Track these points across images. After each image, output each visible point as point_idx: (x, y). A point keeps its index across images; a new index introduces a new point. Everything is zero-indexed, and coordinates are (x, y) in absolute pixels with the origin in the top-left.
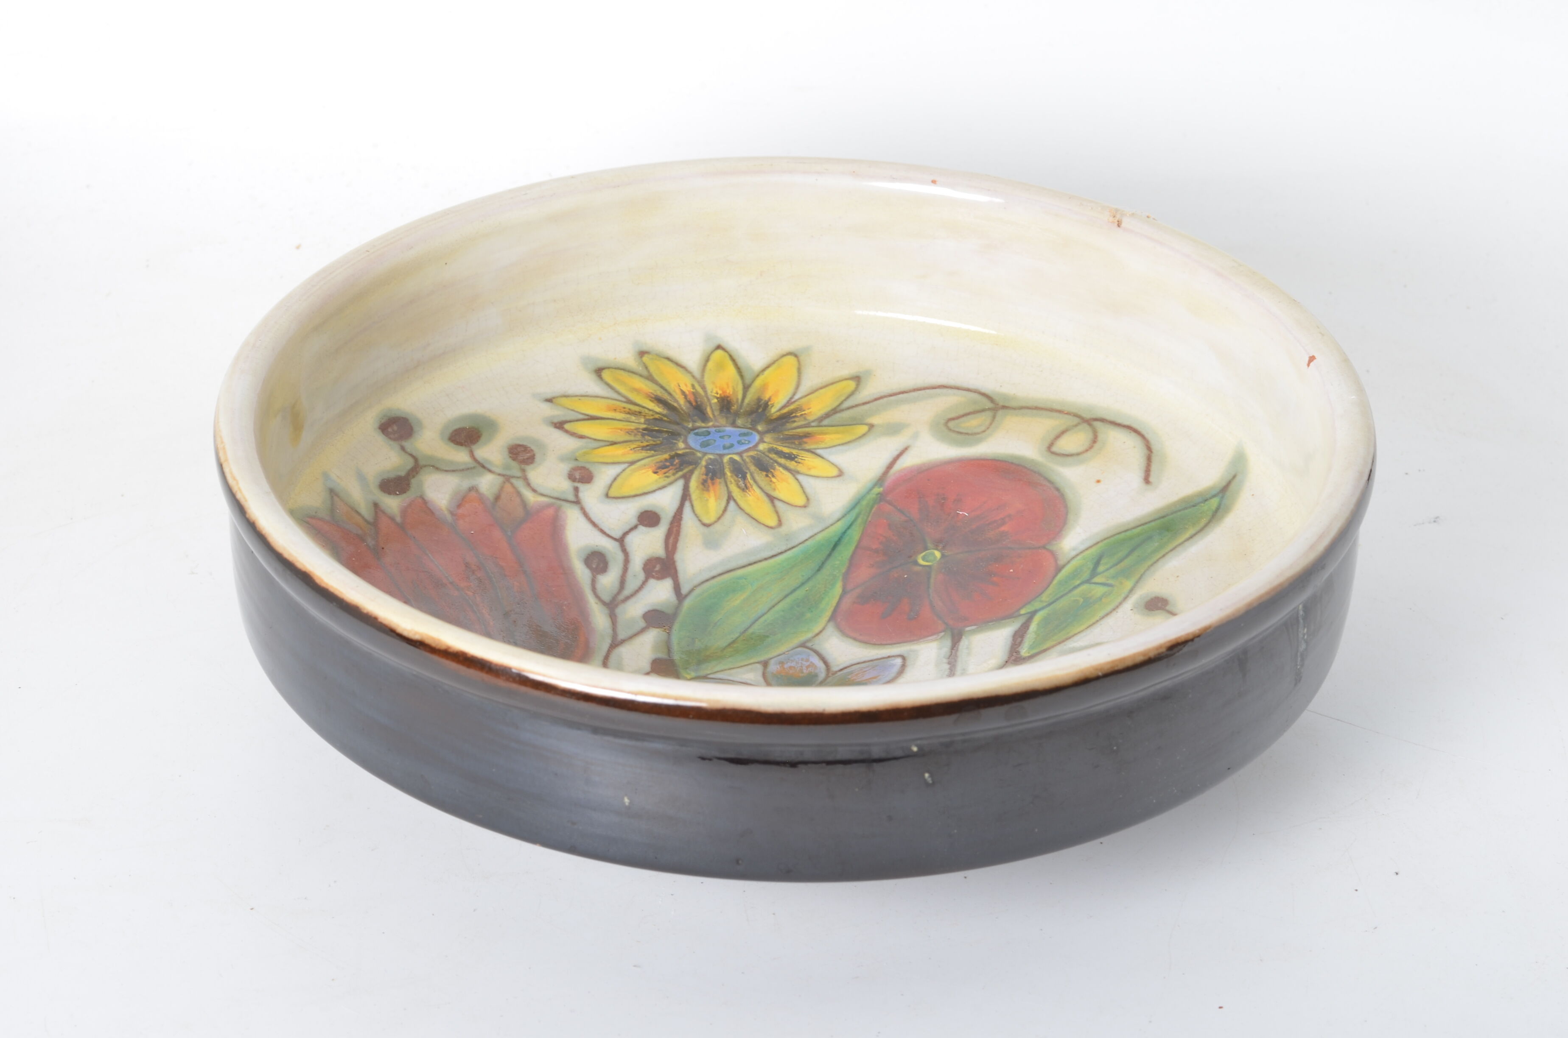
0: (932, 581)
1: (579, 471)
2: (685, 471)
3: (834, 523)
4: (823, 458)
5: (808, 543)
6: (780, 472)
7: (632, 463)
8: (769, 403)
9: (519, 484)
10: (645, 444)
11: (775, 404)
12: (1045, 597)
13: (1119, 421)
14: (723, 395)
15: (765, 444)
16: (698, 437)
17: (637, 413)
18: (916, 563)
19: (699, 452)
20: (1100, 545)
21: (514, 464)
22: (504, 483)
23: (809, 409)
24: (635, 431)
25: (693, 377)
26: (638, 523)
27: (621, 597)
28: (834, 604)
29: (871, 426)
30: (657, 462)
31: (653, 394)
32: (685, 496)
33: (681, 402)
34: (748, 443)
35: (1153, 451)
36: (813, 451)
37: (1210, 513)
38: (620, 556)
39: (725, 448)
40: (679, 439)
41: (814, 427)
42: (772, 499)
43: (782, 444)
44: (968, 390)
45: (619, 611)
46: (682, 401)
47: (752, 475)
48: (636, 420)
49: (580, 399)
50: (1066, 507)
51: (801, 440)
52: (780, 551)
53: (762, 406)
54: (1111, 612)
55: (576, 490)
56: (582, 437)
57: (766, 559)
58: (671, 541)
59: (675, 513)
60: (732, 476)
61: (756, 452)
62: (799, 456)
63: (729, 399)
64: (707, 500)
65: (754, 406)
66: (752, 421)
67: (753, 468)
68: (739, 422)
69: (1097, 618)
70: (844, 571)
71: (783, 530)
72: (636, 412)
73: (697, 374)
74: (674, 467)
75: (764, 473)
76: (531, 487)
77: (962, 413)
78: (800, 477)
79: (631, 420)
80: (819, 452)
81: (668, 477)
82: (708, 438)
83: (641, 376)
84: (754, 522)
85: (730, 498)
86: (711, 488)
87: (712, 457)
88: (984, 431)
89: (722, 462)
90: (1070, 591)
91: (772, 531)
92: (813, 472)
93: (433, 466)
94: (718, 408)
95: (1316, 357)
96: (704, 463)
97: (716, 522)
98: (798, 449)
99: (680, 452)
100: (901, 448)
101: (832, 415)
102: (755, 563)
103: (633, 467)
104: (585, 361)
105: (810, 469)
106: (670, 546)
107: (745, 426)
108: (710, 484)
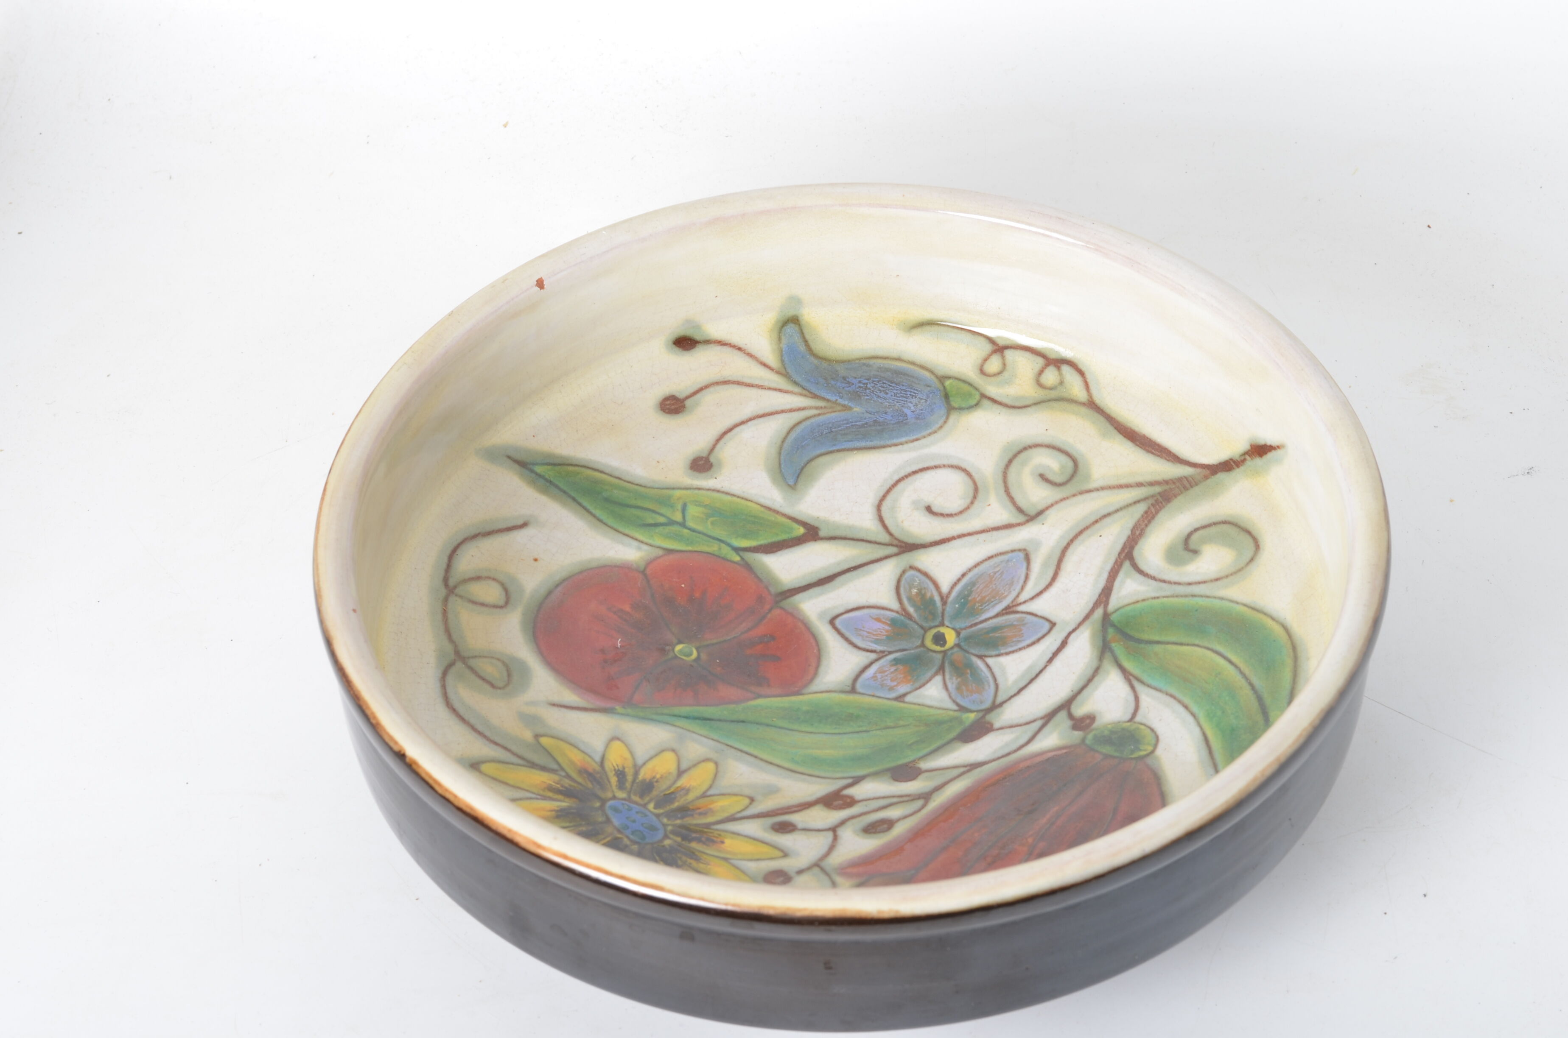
0: (715, 641)
1: (773, 881)
2: (700, 829)
3: (680, 727)
4: (604, 755)
5: (716, 737)
6: (644, 776)
7: (725, 859)
10: (691, 861)
12: (714, 548)
13: (444, 566)
15: (617, 795)
16: (647, 836)
18: (698, 658)
19: (665, 829)
20: (627, 531)
23: (546, 781)
26: (797, 830)
29: (537, 736)
30: (708, 846)
32: (732, 818)
34: (626, 804)
35: (477, 532)
36: (599, 763)
37: (557, 468)
39: (646, 816)
40: (660, 846)
41: (566, 773)
42: (681, 772)
43: (607, 784)
44: (444, 686)
47: (664, 791)
50: (581, 572)
52: (739, 752)
54: (723, 492)
55: (800, 872)
57: (756, 757)
60: (678, 801)
61: (633, 797)
62: (614, 768)
64: (722, 806)
65: (571, 817)
66: (592, 812)
67: (655, 793)
68: (600, 819)
69: (735, 499)
70: (734, 706)
71: (713, 755)
74: (704, 835)
75: (655, 784)
77: (479, 682)
78: (640, 762)
80: (597, 760)
81: (719, 835)
82: (642, 829)
84: (719, 775)
85: (704, 796)
86: (705, 808)
87: (665, 820)
88: (498, 660)
89: (665, 812)
90: (699, 533)
92: (627, 755)
95: (540, 277)
96: (678, 822)
97: (742, 795)
98: (605, 773)
100: (556, 709)
101: (540, 766)
105: (625, 759)
107: (603, 814)
108: (701, 810)
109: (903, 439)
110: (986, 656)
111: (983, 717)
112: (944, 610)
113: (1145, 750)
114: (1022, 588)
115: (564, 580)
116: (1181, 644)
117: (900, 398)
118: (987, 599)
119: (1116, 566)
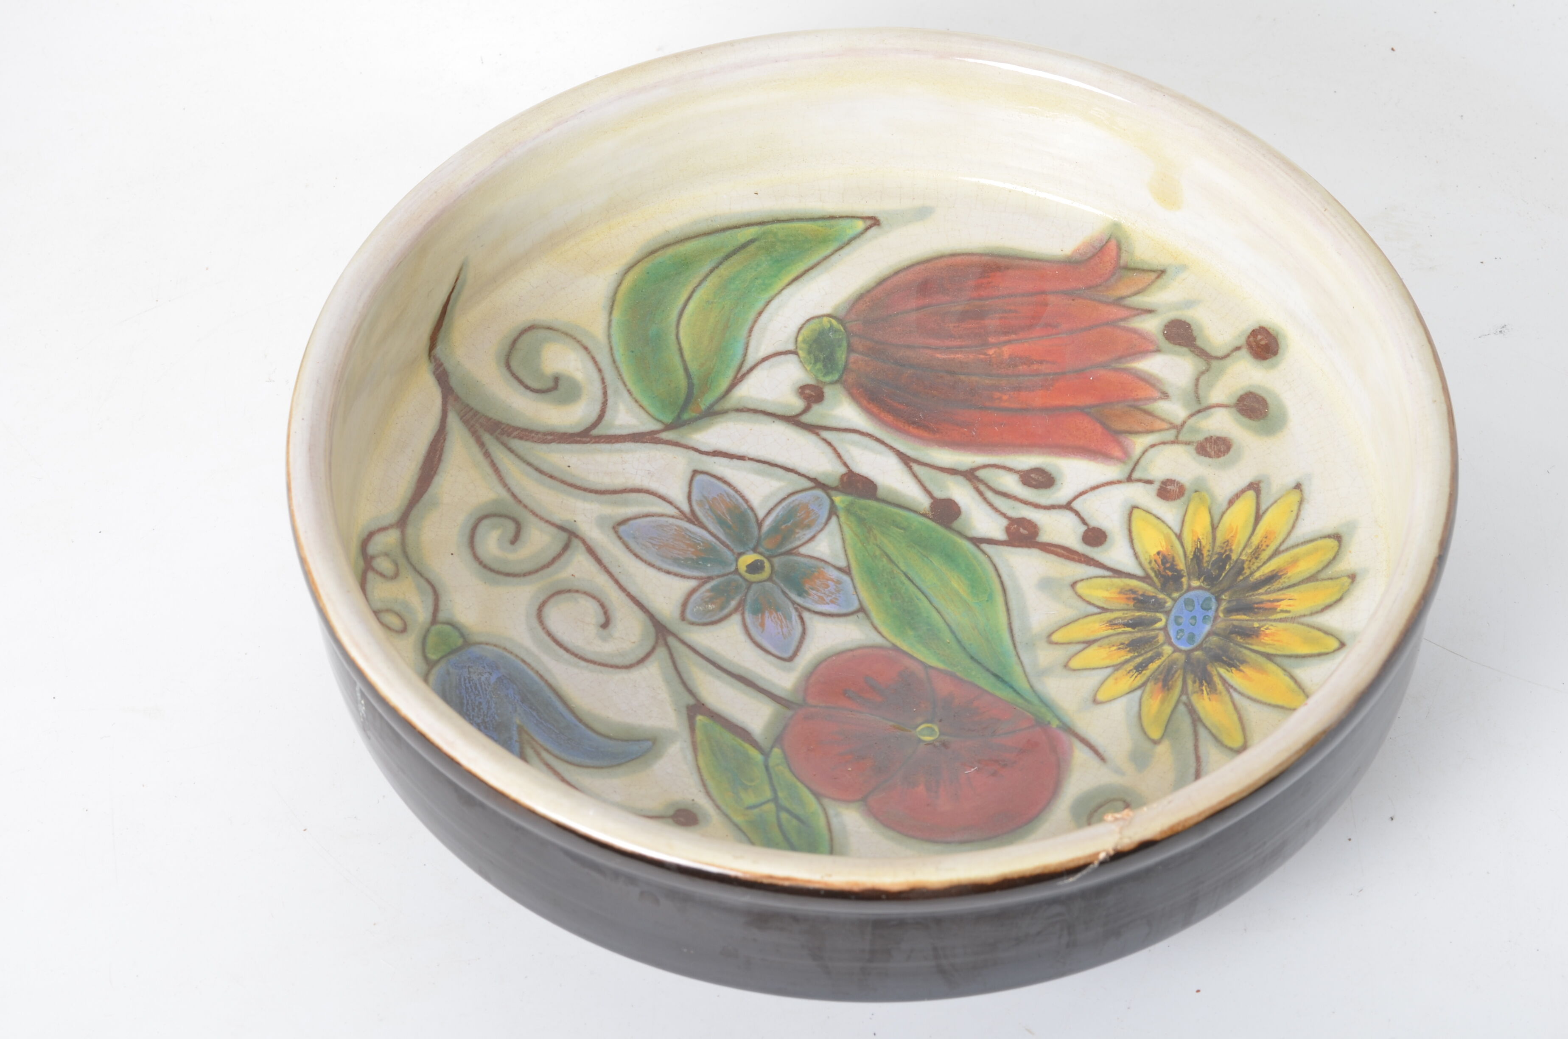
1: (1177, 490)
2: (1155, 579)
3: (1029, 682)
4: (1128, 693)
5: (1014, 658)
6: (1125, 655)
7: (1179, 537)
8: (1233, 668)
10: (1205, 553)
11: (1230, 673)
14: (1261, 632)
16: (1202, 600)
17: (1256, 555)
19: (1180, 597)
21: (1200, 437)
22: (1171, 424)
23: (1208, 698)
24: (1228, 548)
25: (1304, 616)
26: (1090, 527)
27: (982, 488)
28: (915, 655)
29: (1156, 742)
30: (1173, 558)
31: (1283, 575)
32: (1118, 573)
33: (1262, 595)
34: (1176, 638)
36: (1143, 688)
38: (1044, 502)
39: (1177, 618)
41: (1180, 696)
42: (1089, 643)
43: (1164, 666)
45: (960, 479)
47: (1130, 632)
48: (1247, 552)
51: (1161, 680)
52: (1015, 636)
53: (1231, 662)
54: (705, 789)
55: (1149, 482)
56: (1231, 502)
57: (1010, 624)
58: (1059, 550)
59: (1098, 561)
60: (1133, 615)
62: (1138, 676)
63: (1254, 637)
64: (1107, 590)
65: (1234, 655)
66: (1211, 649)
67: (1139, 635)
68: (1214, 639)
70: (958, 674)
71: (1042, 643)
72: (1259, 554)
74: (1161, 570)
75: (1126, 642)
76: (1159, 444)
78: (1109, 670)
80: (1139, 692)
81: (1150, 563)
82: (1198, 607)
84: (1064, 623)
85: (1104, 610)
86: (1122, 596)
87: (1169, 605)
89: (1158, 612)
90: (772, 786)
91: (1045, 635)
92: (1111, 681)
93: (1207, 370)
96: (1161, 596)
97: (1076, 592)
99: (1184, 580)
100: (1106, 755)
101: (1192, 716)
102: (1009, 614)
103: (1173, 537)
104: (1352, 526)
105: (1116, 679)
106: (1052, 548)
107: (1206, 642)
108: (1128, 596)
109: (530, 672)
110: (757, 519)
111: (835, 489)
112: (718, 576)
113: (830, 322)
114: (662, 515)
116: (681, 350)
117: (480, 689)
118: (688, 542)
119: (602, 441)
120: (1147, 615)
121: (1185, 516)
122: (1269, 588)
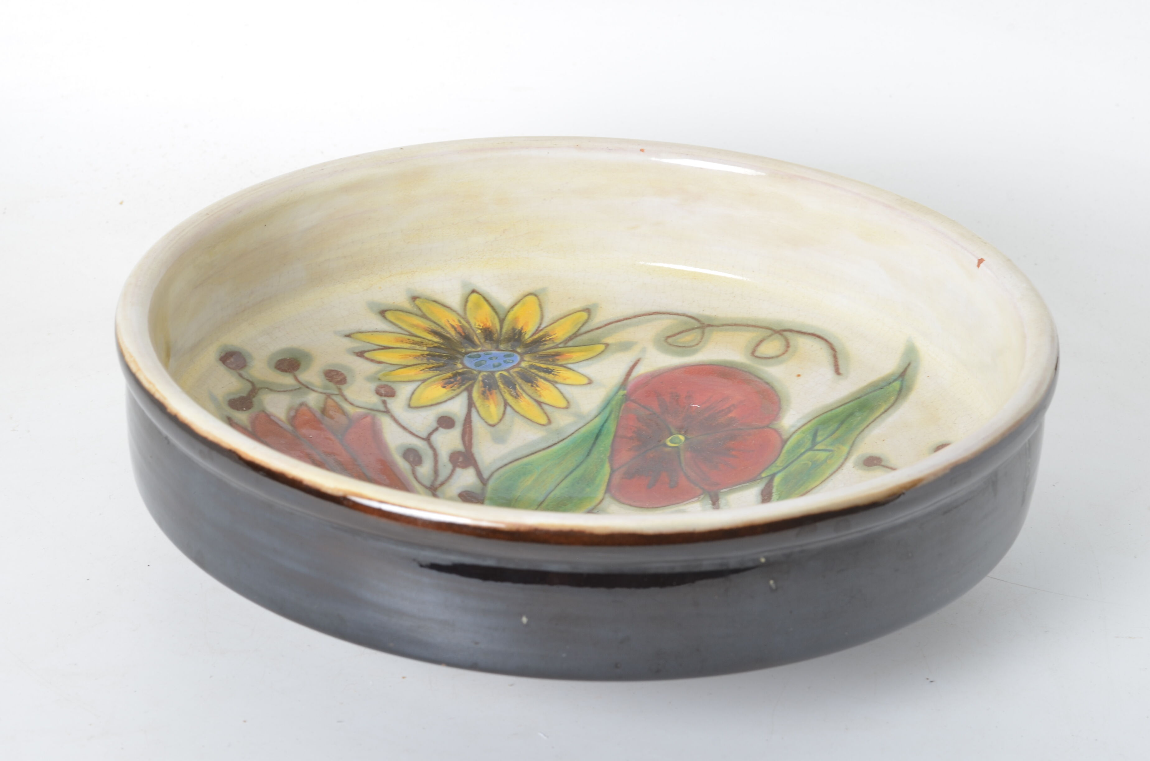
0: (682, 458)
1: (384, 388)
2: (467, 385)
3: (593, 419)
4: (573, 370)
5: (575, 435)
6: (541, 382)
7: (424, 381)
8: (523, 331)
9: (338, 399)
10: (431, 366)
11: (527, 332)
12: (780, 463)
13: (804, 330)
14: (484, 327)
15: (526, 362)
16: (472, 360)
17: (420, 343)
18: (666, 445)
19: (475, 370)
20: (813, 422)
21: (331, 385)
22: (326, 399)
23: (555, 334)
24: (421, 356)
25: (458, 314)
26: (438, 426)
27: (438, 482)
28: (607, 480)
29: (607, 345)
30: (444, 380)
31: (429, 328)
32: (471, 404)
34: (512, 362)
35: (837, 351)
36: (565, 365)
37: (896, 393)
38: (430, 452)
39: (494, 366)
40: (457, 361)
41: (561, 347)
42: (540, 403)
43: (540, 361)
44: (678, 314)
45: (439, 492)
46: (453, 333)
47: (520, 386)
48: (420, 348)
49: (372, 334)
50: (777, 396)
51: (554, 358)
52: (554, 442)
53: (518, 334)
54: (837, 470)
55: (384, 402)
56: (380, 362)
57: (544, 449)
58: (467, 438)
59: (466, 418)
60: (504, 388)
61: (520, 369)
62: (555, 370)
63: (490, 330)
64: (489, 406)
65: (511, 334)
66: (512, 346)
67: (520, 381)
68: (502, 347)
69: (827, 475)
70: (608, 455)
71: (553, 426)
72: (418, 342)
73: (461, 312)
74: (457, 383)
75: (530, 384)
76: (348, 401)
77: (676, 331)
78: (558, 386)
79: (417, 349)
80: (570, 366)
81: (454, 390)
82: (480, 359)
83: (416, 315)
84: (529, 422)
85: (506, 404)
86: (490, 397)
87: (485, 373)
88: (697, 344)
89: (495, 377)
90: (799, 457)
91: (544, 428)
92: (568, 381)
93: (267, 388)
94: (483, 336)
95: (985, 259)
96: (480, 378)
97: (498, 423)
98: (553, 365)
99: (460, 371)
100: (634, 360)
101: (574, 338)
102: (536, 452)
103: (425, 383)
104: (371, 306)
105: (565, 379)
106: (467, 442)
107: (507, 349)
108: (489, 394)
115: (772, 387)
120: (501, 381)
121: (404, 382)
122: (444, 332)
